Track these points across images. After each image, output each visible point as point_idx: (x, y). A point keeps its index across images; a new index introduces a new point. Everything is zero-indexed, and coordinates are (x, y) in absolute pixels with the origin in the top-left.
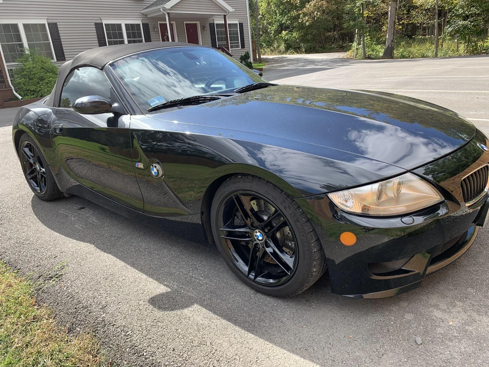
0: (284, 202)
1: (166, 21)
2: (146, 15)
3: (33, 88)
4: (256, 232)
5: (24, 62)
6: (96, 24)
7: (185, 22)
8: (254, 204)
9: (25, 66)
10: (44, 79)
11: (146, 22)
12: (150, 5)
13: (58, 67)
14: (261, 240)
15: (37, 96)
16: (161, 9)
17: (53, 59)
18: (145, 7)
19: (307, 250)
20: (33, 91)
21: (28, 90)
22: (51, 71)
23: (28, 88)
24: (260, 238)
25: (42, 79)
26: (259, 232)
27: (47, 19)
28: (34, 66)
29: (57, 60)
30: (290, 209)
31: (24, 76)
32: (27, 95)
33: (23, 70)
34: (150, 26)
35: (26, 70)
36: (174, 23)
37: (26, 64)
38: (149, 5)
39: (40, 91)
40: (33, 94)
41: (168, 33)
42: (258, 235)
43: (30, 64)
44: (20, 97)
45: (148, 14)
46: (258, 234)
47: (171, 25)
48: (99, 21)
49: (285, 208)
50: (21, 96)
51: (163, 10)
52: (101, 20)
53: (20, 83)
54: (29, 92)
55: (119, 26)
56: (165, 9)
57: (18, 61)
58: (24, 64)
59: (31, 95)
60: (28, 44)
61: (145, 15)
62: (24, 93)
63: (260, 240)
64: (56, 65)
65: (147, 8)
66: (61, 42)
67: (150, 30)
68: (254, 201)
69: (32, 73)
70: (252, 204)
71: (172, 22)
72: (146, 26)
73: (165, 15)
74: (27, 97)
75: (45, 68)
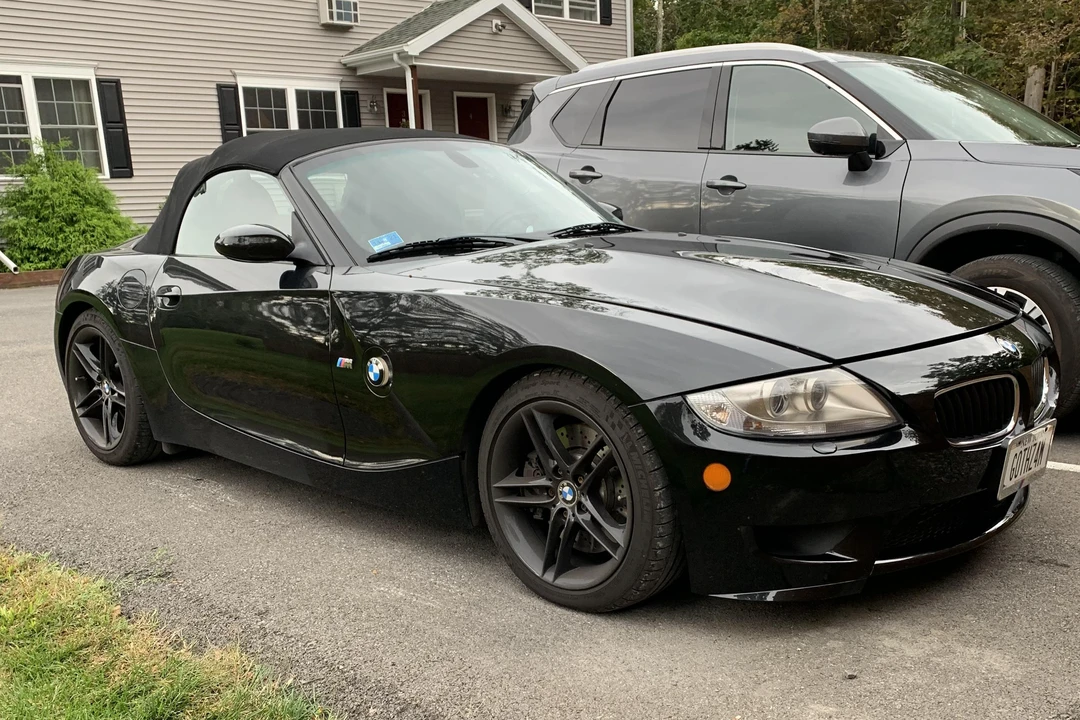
0: (612, 415)
1: (405, 88)
2: (353, 69)
3: (45, 242)
4: (563, 486)
5: (27, 176)
6: (220, 88)
7: (457, 94)
8: (562, 434)
9: (31, 184)
10: (77, 221)
11: (350, 87)
12: (367, 45)
13: (114, 193)
14: (571, 502)
15: (54, 265)
16: (395, 57)
17: (100, 171)
18: (352, 48)
19: (647, 504)
20: (46, 250)
21: (33, 248)
22: (94, 202)
23: (33, 243)
24: (569, 498)
25: (71, 221)
26: (568, 485)
27: (97, 68)
28: (55, 184)
29: (113, 176)
30: (621, 428)
31: (25, 211)
32: (28, 259)
33: (24, 196)
34: (361, 98)
35: (34, 196)
36: (426, 93)
37: (34, 179)
38: (362, 43)
39: (63, 250)
40: (46, 259)
41: (407, 119)
42: (566, 491)
43: (43, 181)
44: (11, 265)
45: (361, 67)
46: (566, 489)
47: (419, 100)
48: (229, 80)
49: (613, 426)
50: (15, 262)
51: (400, 58)
52: (234, 76)
53: (15, 228)
54: (35, 252)
55: (280, 95)
56: (404, 56)
57: (12, 172)
58: (27, 181)
59: (40, 261)
60: (42, 130)
61: (351, 69)
62: (22, 253)
63: (567, 502)
64: (108, 187)
65: (360, 50)
66: (125, 128)
67: (362, 110)
68: (563, 430)
69: (48, 202)
70: (559, 435)
71: (420, 92)
72: (350, 99)
73: (403, 71)
74: (27, 266)
75: (82, 192)
